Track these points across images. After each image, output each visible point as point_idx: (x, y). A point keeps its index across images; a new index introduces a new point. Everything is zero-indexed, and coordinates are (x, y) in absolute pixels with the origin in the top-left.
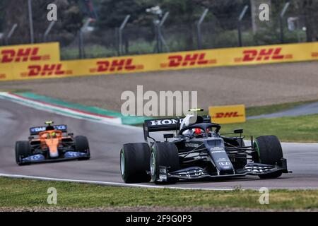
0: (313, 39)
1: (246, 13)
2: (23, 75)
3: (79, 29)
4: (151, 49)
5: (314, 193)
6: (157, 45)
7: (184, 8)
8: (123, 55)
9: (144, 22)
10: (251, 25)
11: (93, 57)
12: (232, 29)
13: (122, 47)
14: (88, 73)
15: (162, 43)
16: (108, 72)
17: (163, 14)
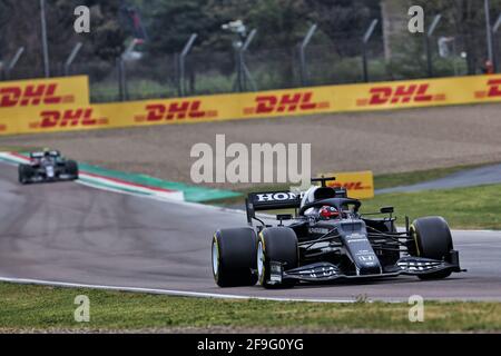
0: (477, 71)
1: (374, 31)
2: (33, 125)
3: (118, 55)
4: (230, 85)
5: (478, 307)
6: (239, 80)
7: (280, 23)
8: (187, 95)
9: (219, 45)
10: (382, 50)
11: (140, 98)
12: (353, 54)
13: (184, 83)
14: (132, 123)
15: (245, 76)
16: (163, 122)
17: (248, 33)
